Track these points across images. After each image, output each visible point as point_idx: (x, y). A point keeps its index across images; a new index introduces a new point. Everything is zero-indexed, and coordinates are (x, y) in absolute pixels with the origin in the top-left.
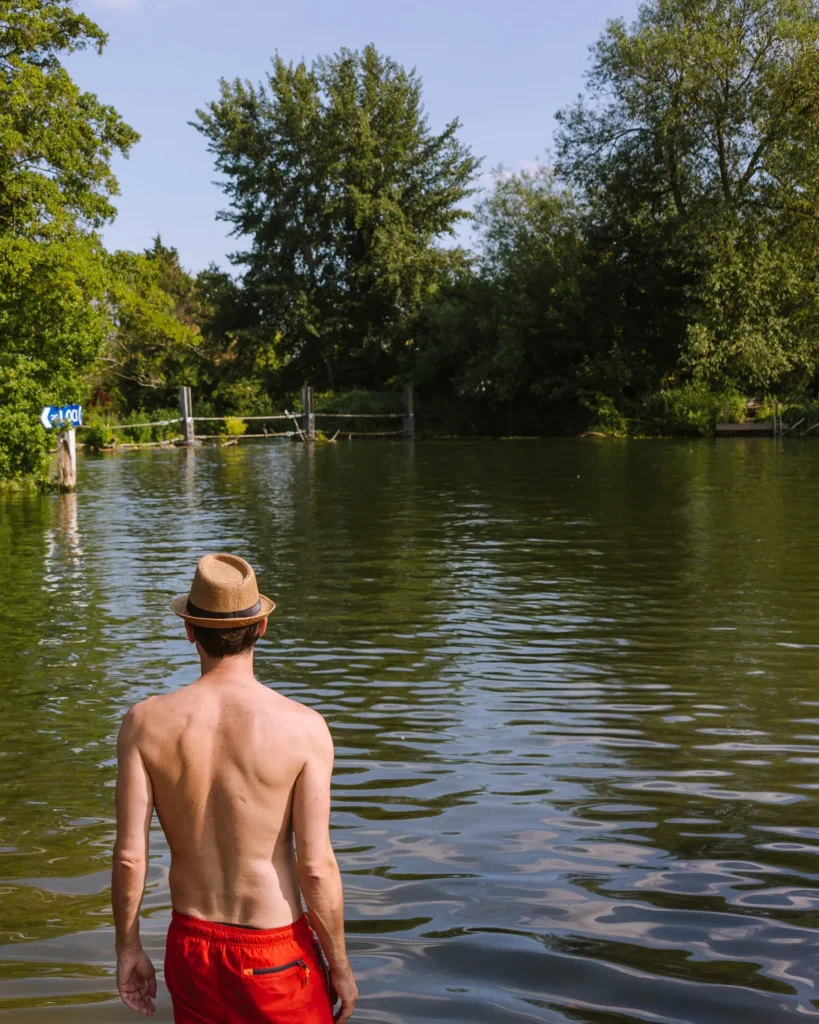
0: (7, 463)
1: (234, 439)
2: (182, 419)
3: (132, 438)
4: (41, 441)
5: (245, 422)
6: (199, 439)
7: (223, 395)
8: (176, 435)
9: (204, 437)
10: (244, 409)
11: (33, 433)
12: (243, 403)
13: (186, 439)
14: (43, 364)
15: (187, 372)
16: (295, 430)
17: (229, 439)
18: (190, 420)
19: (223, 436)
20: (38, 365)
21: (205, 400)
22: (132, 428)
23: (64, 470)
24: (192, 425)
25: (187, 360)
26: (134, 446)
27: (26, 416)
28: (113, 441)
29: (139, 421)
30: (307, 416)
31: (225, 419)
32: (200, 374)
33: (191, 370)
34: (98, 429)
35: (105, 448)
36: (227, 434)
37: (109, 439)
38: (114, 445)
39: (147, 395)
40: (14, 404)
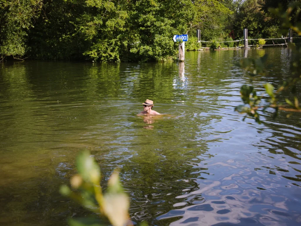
0: (161, 52)
1: (262, 46)
2: (244, 39)
3: (227, 46)
4: (171, 46)
5: (265, 40)
6: (249, 46)
7: (266, 31)
8: (242, 45)
9: (251, 45)
10: (273, 36)
11: (169, 43)
12: (272, 34)
13: (245, 46)
14: (174, 21)
15: (254, 24)
16: (285, 43)
17: (259, 46)
18: (246, 40)
19: (257, 45)
20: (172, 21)
21: (259, 33)
22: (227, 42)
23: (181, 55)
24: (247, 41)
25: (254, 20)
26: (227, 48)
27: (168, 38)
28: (219, 47)
29: (230, 40)
30: (290, 38)
31: (258, 39)
32: (258, 24)
33: (255, 23)
34: (215, 43)
35: (217, 49)
36: (259, 44)
37: (218, 46)
38: (219, 48)
39: (240, 32)
40: (164, 34)
